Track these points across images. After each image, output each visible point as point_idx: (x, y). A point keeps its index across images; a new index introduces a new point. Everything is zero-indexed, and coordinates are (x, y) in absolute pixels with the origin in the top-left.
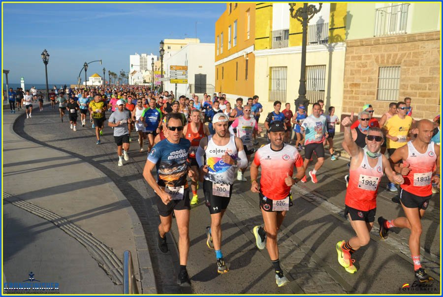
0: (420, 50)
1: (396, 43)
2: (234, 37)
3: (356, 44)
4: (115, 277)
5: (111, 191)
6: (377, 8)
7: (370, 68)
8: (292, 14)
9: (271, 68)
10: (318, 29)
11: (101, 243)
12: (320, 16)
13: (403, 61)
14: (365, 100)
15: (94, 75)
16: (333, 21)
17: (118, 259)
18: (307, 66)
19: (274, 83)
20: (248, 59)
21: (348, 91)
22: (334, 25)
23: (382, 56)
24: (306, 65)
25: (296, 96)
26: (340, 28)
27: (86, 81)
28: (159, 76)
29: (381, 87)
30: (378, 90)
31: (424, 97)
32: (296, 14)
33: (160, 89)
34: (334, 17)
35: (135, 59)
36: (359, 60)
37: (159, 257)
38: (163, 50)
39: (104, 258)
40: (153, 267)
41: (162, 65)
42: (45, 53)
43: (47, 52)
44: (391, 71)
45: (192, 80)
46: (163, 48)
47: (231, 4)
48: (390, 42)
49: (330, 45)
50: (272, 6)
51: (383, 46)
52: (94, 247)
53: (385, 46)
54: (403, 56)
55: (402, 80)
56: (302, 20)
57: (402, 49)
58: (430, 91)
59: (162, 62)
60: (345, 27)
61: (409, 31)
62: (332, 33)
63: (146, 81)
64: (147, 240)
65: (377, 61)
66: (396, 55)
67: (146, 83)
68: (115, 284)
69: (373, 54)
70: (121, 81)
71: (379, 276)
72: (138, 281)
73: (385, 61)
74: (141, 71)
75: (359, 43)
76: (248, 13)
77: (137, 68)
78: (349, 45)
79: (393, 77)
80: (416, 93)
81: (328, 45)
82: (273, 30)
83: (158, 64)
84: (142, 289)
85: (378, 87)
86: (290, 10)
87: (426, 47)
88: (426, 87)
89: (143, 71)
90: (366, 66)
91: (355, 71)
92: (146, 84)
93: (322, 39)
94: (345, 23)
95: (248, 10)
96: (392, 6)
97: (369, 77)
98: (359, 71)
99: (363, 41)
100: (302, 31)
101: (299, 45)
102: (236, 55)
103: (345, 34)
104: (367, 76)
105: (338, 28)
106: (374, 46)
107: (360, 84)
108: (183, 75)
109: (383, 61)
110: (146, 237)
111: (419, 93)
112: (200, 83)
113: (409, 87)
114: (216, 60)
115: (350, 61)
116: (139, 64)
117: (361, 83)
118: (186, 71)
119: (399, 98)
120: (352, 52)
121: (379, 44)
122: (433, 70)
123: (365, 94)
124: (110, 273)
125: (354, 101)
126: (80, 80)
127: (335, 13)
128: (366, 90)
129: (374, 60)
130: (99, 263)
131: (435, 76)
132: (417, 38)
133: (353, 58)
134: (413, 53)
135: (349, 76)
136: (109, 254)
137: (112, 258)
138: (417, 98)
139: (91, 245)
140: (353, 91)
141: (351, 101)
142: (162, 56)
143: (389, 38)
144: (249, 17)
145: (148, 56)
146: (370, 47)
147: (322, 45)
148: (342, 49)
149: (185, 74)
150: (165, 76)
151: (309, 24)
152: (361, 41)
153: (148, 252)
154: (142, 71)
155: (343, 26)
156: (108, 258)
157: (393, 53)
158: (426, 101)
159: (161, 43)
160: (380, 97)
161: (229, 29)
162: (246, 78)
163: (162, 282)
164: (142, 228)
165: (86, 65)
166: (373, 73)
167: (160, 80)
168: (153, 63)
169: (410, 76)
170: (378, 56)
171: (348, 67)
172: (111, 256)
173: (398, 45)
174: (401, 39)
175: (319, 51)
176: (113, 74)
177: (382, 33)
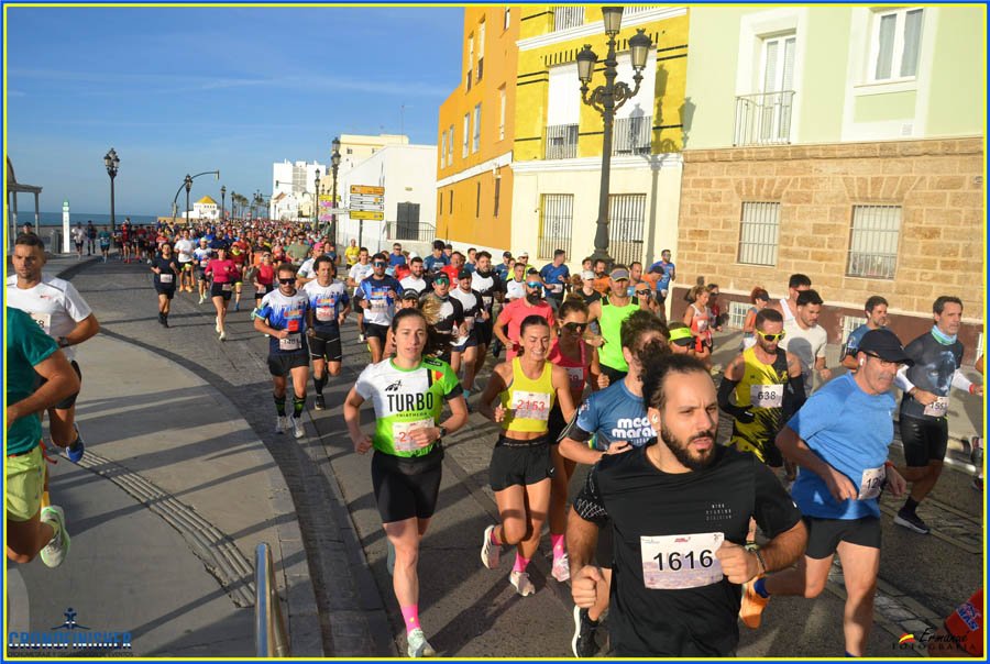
0: (813, 176)
1: (773, 160)
2: (474, 135)
3: (702, 158)
6: (738, 94)
7: (726, 204)
8: (584, 98)
9: (544, 195)
10: (632, 127)
11: (211, 526)
12: (637, 103)
13: (784, 193)
14: (716, 261)
15: (205, 198)
16: (659, 114)
17: (247, 561)
18: (612, 195)
19: (548, 222)
20: (499, 177)
21: (685, 244)
23: (749, 183)
24: (610, 192)
25: (590, 250)
26: (673, 127)
27: (188, 211)
28: (328, 205)
29: (746, 239)
30: (740, 244)
31: (821, 260)
32: (592, 97)
33: (330, 230)
34: (663, 108)
35: (283, 172)
36: (707, 187)
37: (322, 553)
38: (337, 156)
39: (217, 555)
40: (312, 575)
41: (335, 183)
42: (111, 156)
43: (115, 153)
44: (768, 211)
45: (391, 215)
46: (337, 152)
47: (470, 74)
48: (762, 157)
49: (654, 157)
50: (547, 80)
51: (749, 163)
52: (196, 533)
53: (752, 163)
54: (785, 183)
55: (783, 228)
56: (603, 109)
57: (783, 171)
58: (831, 250)
59: (335, 177)
60: (681, 126)
61: (795, 141)
62: (658, 136)
63: (304, 214)
64: (300, 522)
65: (739, 190)
66: (772, 182)
67: (303, 216)
68: (237, 604)
69: (731, 177)
70: (254, 212)
73: (754, 191)
74: (293, 194)
76: (502, 92)
77: (286, 189)
78: (689, 158)
79: (767, 221)
80: (807, 252)
81: (650, 157)
82: (550, 123)
83: (327, 181)
85: (740, 239)
86: (581, 89)
87: (824, 170)
88: (824, 242)
89: (299, 194)
90: (719, 199)
91: (699, 206)
92: (303, 220)
93: (640, 145)
94: (682, 120)
95: (503, 87)
96: (765, 94)
97: (724, 221)
98: (707, 208)
99: (713, 154)
100: (603, 130)
101: (595, 154)
102: (477, 170)
103: (683, 139)
104: (721, 218)
105: (668, 127)
106: (735, 163)
107: (708, 232)
108: (375, 203)
109: (749, 191)
110: (298, 516)
111: (813, 253)
112: (408, 221)
113: (795, 240)
114: (438, 180)
115: (690, 188)
116: (290, 180)
117: (711, 230)
118: (382, 196)
119: (778, 261)
120: (694, 172)
121: (742, 160)
122: (835, 212)
123: (716, 251)
124: (227, 584)
125: (697, 263)
126: (177, 207)
127: (664, 100)
128: (719, 243)
129: (734, 190)
130: (206, 563)
131: (838, 223)
132: (808, 154)
133: (697, 183)
134: (802, 179)
135: (689, 216)
136: (226, 547)
137: (232, 554)
138: (809, 261)
139: (191, 528)
140: (694, 244)
141: (693, 262)
142: (335, 167)
143: (759, 149)
144: (503, 100)
145: (309, 165)
146: (726, 164)
147: (639, 157)
148: (676, 165)
149: (380, 203)
150: (341, 205)
151: (615, 117)
152: (711, 152)
153: (300, 544)
154: (296, 193)
155: (679, 124)
156: (224, 556)
157: (767, 178)
158: (823, 268)
159: (334, 142)
160: (744, 258)
161: (466, 119)
162: (496, 214)
163: (328, 603)
164: (290, 497)
165: (189, 180)
166: (731, 212)
167: (331, 211)
168: (318, 180)
169: (797, 221)
170: (741, 182)
171: (687, 200)
172: (229, 551)
173: (775, 163)
174: (783, 154)
175: (634, 168)
176: (239, 197)
177: (748, 141)
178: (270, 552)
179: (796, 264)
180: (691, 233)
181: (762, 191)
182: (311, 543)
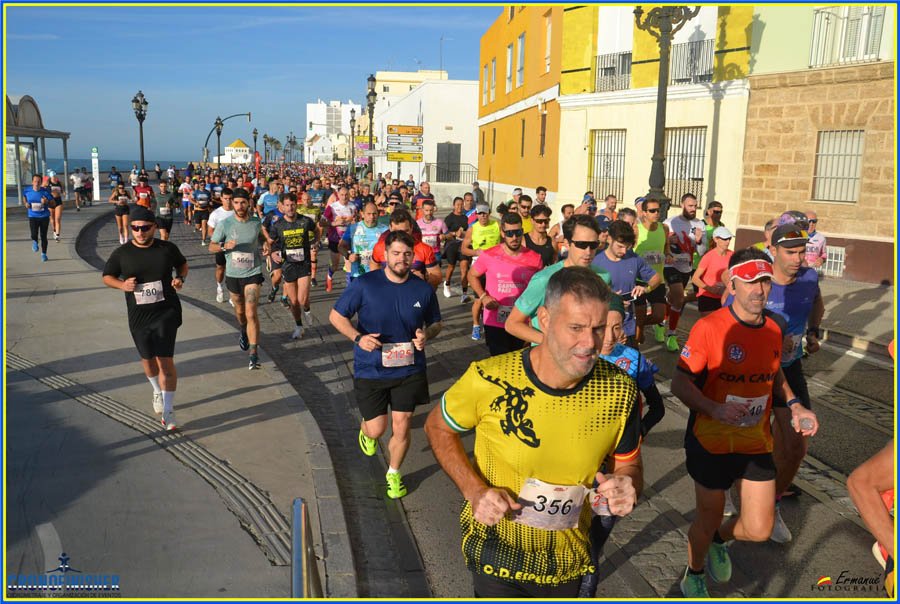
1: (856, 81)
2: (518, 68)
3: (771, 84)
4: (272, 550)
5: (266, 376)
7: (799, 134)
8: (638, 22)
9: (593, 131)
10: (692, 52)
11: (246, 481)
12: (697, 24)
13: (870, 119)
14: (787, 198)
15: (236, 142)
16: (723, 35)
17: (280, 514)
18: (668, 129)
19: (599, 162)
20: (545, 112)
21: (751, 180)
22: (726, 43)
23: (827, 109)
24: (667, 126)
25: (644, 190)
26: (738, 50)
27: (219, 156)
28: (365, 147)
29: (822, 172)
30: (815, 179)
32: (647, 20)
34: (726, 28)
35: (316, 112)
36: (778, 116)
37: (361, 511)
38: (374, 94)
39: (251, 510)
40: (350, 533)
41: (371, 124)
42: (139, 98)
43: (143, 96)
44: (844, 140)
45: (431, 156)
46: (373, 90)
48: (844, 78)
49: (716, 85)
51: (829, 86)
52: (231, 488)
53: (832, 86)
54: (871, 107)
55: (867, 159)
56: (660, 33)
57: (869, 93)
59: (371, 117)
60: (748, 48)
61: (886, 57)
62: (720, 61)
63: (339, 157)
64: (338, 478)
65: (814, 117)
66: (856, 106)
67: (338, 159)
68: (274, 563)
69: (806, 104)
70: (288, 156)
71: (812, 564)
72: (319, 559)
73: (832, 119)
74: (328, 136)
75: (777, 83)
76: (547, 19)
77: (321, 130)
78: (757, 84)
79: (848, 152)
81: (711, 86)
82: (600, 53)
83: (363, 121)
84: (327, 576)
85: (815, 173)
86: (634, 12)
89: (334, 136)
90: (791, 129)
91: (769, 139)
92: (342, 163)
93: (701, 72)
94: (749, 40)
95: (548, 13)
97: (797, 154)
98: (777, 139)
99: (785, 78)
100: (658, 57)
101: (652, 85)
102: (521, 106)
103: (749, 63)
104: (792, 151)
105: (732, 50)
106: (811, 87)
107: (777, 166)
108: (413, 144)
109: (826, 120)
110: (336, 472)
112: (448, 162)
113: (882, 172)
114: (479, 118)
115: (757, 119)
116: (325, 121)
117: (779, 164)
118: (420, 136)
119: (860, 195)
120: (763, 100)
121: (820, 83)
123: (787, 187)
124: (264, 542)
125: (764, 201)
126: (208, 152)
127: (729, 19)
128: (790, 178)
129: (809, 119)
130: (241, 520)
133: (765, 112)
135: (755, 149)
136: (261, 503)
137: (268, 512)
139: (226, 484)
140: (762, 181)
141: (759, 201)
142: (371, 106)
143: (841, 70)
144: (550, 27)
145: (343, 105)
146: (801, 89)
147: (699, 86)
148: (741, 93)
149: (418, 144)
150: (378, 146)
151: (673, 42)
152: (782, 76)
153: (339, 501)
154: (331, 135)
155: (745, 46)
156: (259, 512)
157: (849, 102)
159: (369, 80)
160: (820, 194)
161: (509, 50)
162: (542, 153)
163: (367, 562)
164: (328, 453)
165: (219, 123)
166: (805, 144)
167: (368, 153)
168: (353, 121)
170: (817, 108)
171: (754, 132)
172: (265, 508)
173: (859, 85)
174: (868, 73)
175: (694, 98)
176: (272, 141)
177: (827, 60)
178: (306, 508)
179: (883, 200)
180: (757, 168)
181: (843, 118)
182: (349, 500)
